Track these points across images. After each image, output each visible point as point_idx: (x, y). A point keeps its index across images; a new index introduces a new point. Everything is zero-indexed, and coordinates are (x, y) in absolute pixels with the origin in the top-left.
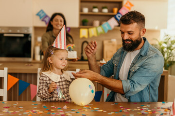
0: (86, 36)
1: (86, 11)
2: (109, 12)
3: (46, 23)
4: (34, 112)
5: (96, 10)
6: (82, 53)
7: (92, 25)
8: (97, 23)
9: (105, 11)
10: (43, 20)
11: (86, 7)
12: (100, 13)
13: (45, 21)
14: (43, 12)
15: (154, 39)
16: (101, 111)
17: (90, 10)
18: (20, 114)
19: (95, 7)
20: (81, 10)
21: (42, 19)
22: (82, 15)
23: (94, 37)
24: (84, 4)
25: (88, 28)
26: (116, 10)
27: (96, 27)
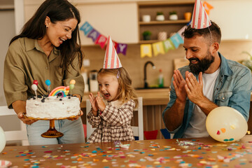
0: (149, 54)
1: (147, 19)
2: (179, 19)
3: (94, 40)
4: (85, 156)
5: (161, 18)
6: (145, 79)
7: (156, 39)
8: (163, 35)
9: (174, 17)
10: (89, 36)
11: (147, 14)
12: (167, 22)
13: (92, 38)
14: (89, 25)
15: (243, 52)
16: (174, 149)
17: (153, 18)
18: (67, 159)
19: (159, 14)
20: (141, 19)
21: (87, 34)
22: (142, 26)
23: (160, 55)
24: (144, 10)
25: (151, 44)
26: (188, 15)
27: (163, 41)
